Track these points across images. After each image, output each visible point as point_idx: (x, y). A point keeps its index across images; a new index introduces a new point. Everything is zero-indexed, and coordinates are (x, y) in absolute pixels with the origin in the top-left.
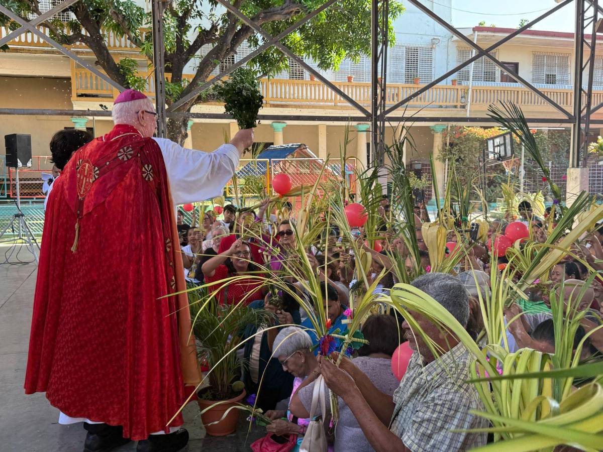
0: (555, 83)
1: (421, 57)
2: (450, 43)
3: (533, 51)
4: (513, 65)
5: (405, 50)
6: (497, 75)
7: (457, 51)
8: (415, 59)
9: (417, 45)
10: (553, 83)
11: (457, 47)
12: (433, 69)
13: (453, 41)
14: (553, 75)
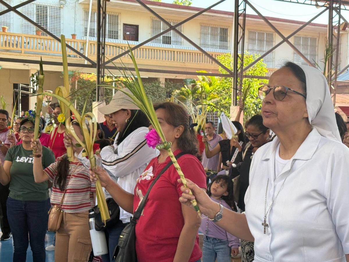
0: (170, 44)
1: (50, 14)
2: (77, 5)
3: (151, 17)
4: (135, 27)
5: (35, 7)
6: (119, 34)
7: (84, 12)
8: (45, 15)
9: (46, 4)
10: (168, 43)
11: (83, 8)
12: (62, 25)
13: (80, 3)
14: (168, 37)
